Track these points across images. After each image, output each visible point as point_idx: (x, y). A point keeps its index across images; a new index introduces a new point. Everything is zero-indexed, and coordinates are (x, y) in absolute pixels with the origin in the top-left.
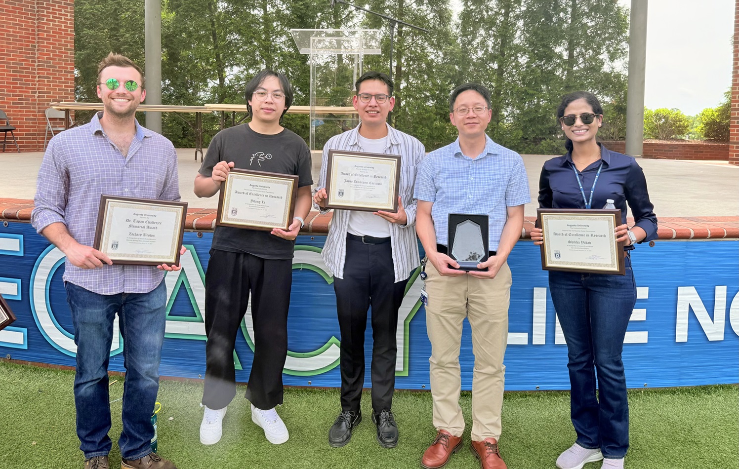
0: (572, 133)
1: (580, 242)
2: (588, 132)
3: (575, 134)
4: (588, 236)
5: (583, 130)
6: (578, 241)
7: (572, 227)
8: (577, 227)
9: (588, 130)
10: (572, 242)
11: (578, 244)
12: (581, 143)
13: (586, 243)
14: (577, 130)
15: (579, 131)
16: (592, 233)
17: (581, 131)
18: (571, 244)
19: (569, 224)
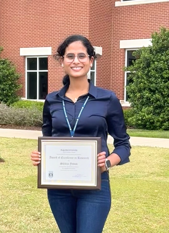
0: (71, 69)
1: (70, 164)
2: (83, 69)
3: (73, 70)
4: (76, 158)
5: (79, 67)
6: (68, 163)
7: (64, 151)
8: (68, 151)
9: (82, 67)
10: (63, 164)
11: (68, 166)
12: (77, 78)
13: (74, 164)
14: (74, 67)
15: (76, 67)
16: (79, 156)
17: (77, 68)
18: (62, 165)
19: (62, 149)
